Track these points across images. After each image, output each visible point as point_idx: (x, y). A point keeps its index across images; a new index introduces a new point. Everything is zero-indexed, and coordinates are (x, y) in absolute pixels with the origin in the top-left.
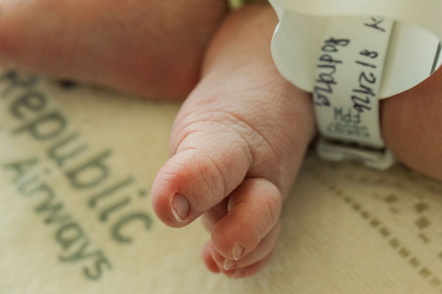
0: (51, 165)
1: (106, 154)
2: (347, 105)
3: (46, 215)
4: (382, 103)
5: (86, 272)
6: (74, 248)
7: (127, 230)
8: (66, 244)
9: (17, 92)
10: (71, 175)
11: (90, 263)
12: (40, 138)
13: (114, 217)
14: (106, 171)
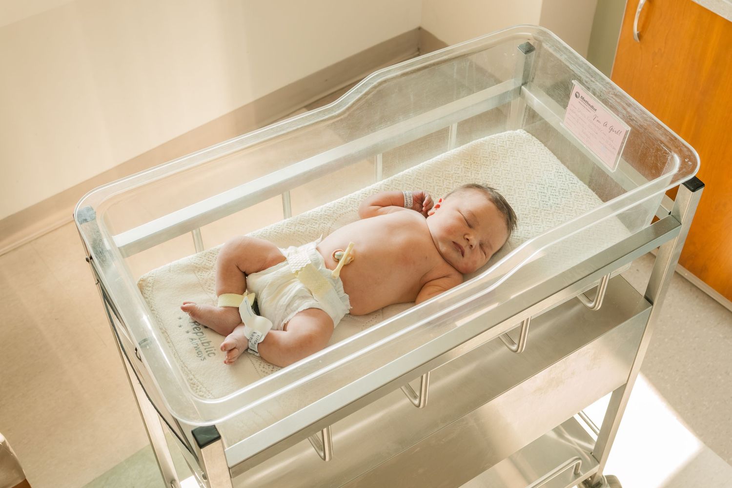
0: (199, 341)
1: (210, 342)
2: (253, 343)
3: (196, 349)
4: (258, 344)
5: (201, 359)
6: (200, 355)
7: (210, 355)
8: (199, 354)
9: (195, 326)
10: (202, 343)
11: (202, 358)
12: (198, 336)
13: (208, 352)
14: (209, 344)
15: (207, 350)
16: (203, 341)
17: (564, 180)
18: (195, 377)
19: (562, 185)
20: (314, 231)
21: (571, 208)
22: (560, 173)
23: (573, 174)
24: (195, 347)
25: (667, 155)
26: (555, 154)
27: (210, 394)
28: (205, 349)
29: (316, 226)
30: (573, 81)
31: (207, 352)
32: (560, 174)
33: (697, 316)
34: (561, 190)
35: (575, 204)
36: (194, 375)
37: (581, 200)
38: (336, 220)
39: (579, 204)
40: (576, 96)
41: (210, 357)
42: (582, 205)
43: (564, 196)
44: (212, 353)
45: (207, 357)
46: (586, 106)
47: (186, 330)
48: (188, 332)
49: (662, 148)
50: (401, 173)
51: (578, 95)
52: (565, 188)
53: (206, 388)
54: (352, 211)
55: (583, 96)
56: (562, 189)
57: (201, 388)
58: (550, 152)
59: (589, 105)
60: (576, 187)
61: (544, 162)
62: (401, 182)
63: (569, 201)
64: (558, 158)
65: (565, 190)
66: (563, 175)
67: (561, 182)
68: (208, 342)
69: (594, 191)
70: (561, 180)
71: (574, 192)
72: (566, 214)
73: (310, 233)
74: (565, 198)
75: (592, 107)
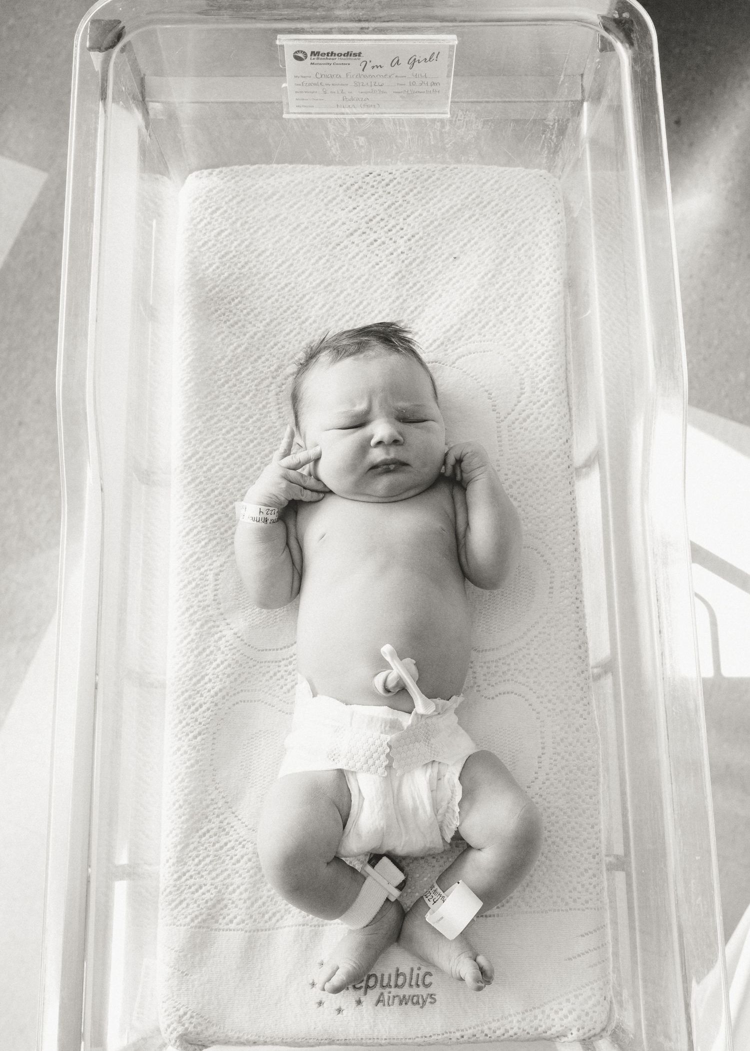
0: (387, 989)
1: (398, 970)
3: (403, 1003)
5: (431, 1003)
6: (421, 1001)
7: (427, 982)
8: (418, 1003)
10: (397, 986)
11: (429, 1000)
12: (374, 986)
13: (419, 983)
14: (404, 975)
15: (413, 983)
16: (392, 983)
18: (462, 1031)
20: (229, 665)
24: (401, 1004)
27: (510, 1019)
28: (410, 986)
29: (220, 658)
31: (418, 985)
36: (458, 1030)
38: (222, 614)
40: (298, 59)
41: (431, 984)
44: (425, 978)
45: (431, 990)
46: (331, 62)
47: (354, 1004)
48: (359, 1002)
51: (300, 55)
53: (494, 1020)
54: (217, 574)
55: (316, 51)
57: (490, 1029)
59: (340, 55)
62: (198, 453)
68: (398, 975)
72: (440, 239)
73: (229, 676)
75: (348, 54)
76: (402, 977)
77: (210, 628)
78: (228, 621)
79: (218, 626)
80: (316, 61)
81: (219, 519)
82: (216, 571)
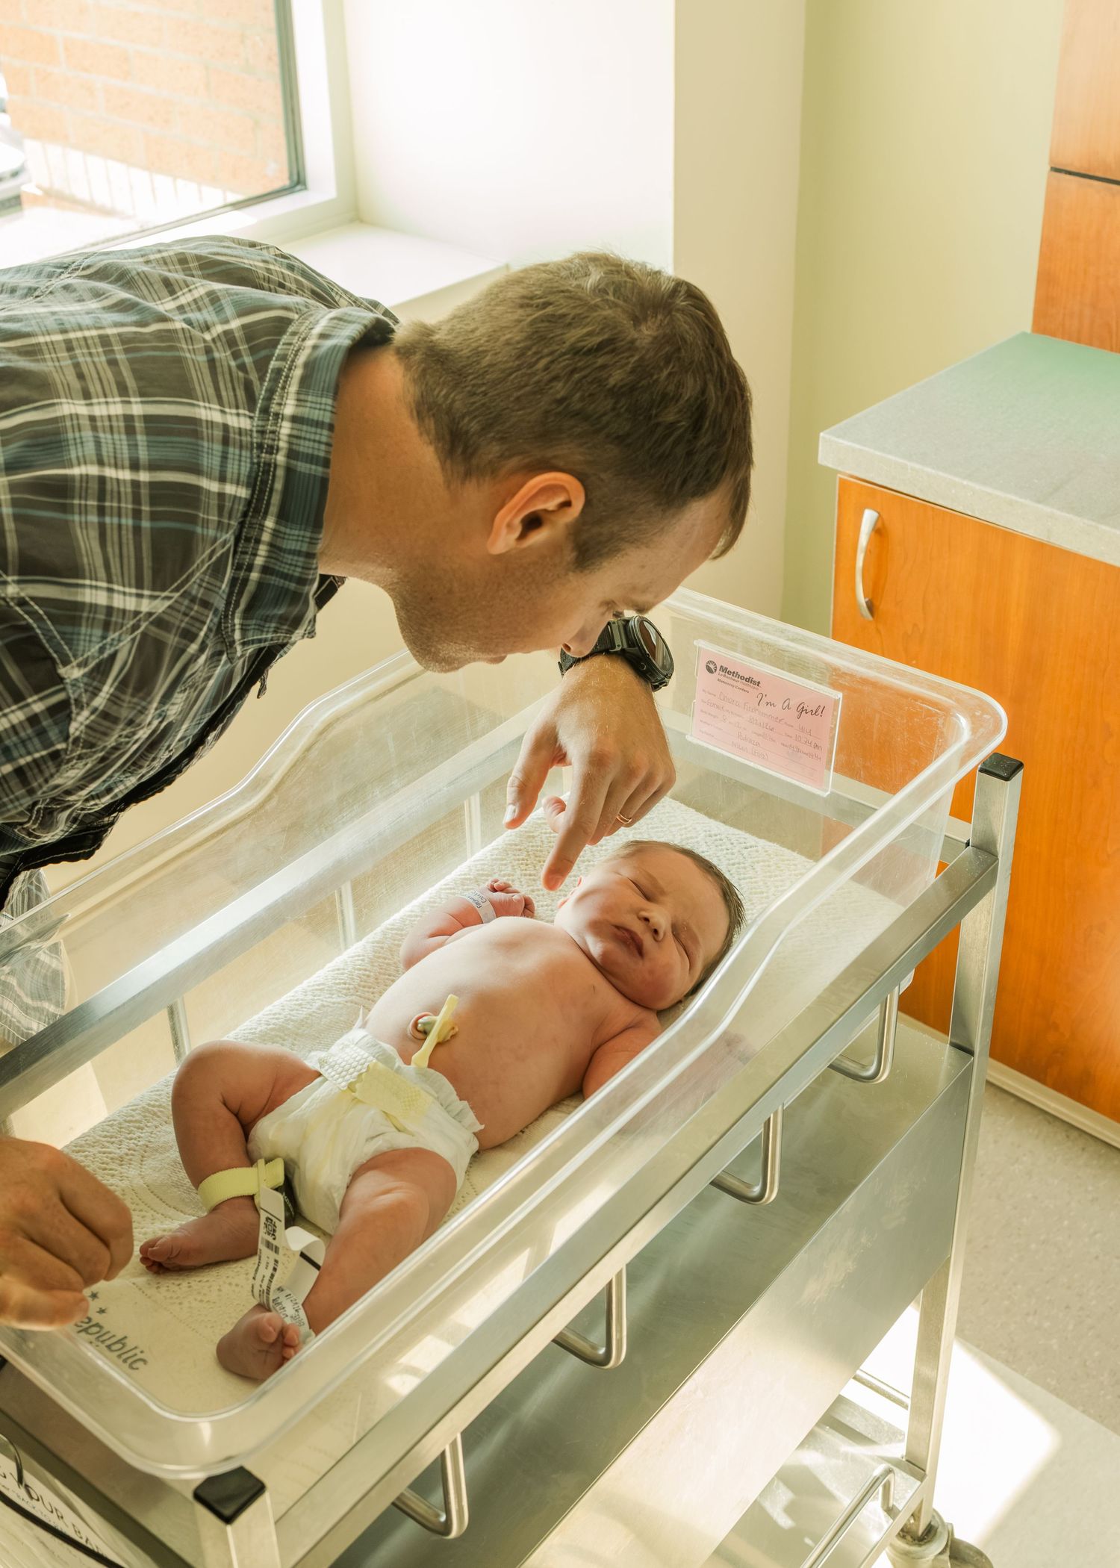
14: (124, 1345)
15: (125, 1356)
16: (108, 1343)
17: (729, 846)
19: (729, 856)
21: (765, 895)
22: (716, 835)
23: (740, 832)
25: (935, 719)
26: (688, 804)
28: (119, 1356)
30: (695, 643)
31: (125, 1361)
32: (714, 838)
33: (1090, 1188)
34: (730, 867)
35: (769, 884)
37: (777, 873)
39: (776, 881)
40: (709, 670)
41: (136, 1369)
42: (782, 881)
43: (742, 876)
44: (135, 1361)
45: (130, 1372)
46: (735, 683)
49: (921, 708)
50: (397, 916)
51: (712, 666)
52: (737, 861)
54: (323, 1006)
55: (725, 666)
56: (733, 864)
58: (678, 804)
59: (742, 678)
60: (757, 851)
61: (674, 825)
62: (402, 930)
63: (756, 882)
64: (698, 810)
65: (739, 863)
66: (723, 837)
67: (725, 852)
68: (119, 1342)
69: (794, 850)
70: (724, 847)
71: (758, 862)
74: (744, 879)
75: (749, 680)
76: (121, 1346)
77: (277, 1036)
78: (296, 1042)
79: (284, 1040)
80: (722, 678)
81: (368, 976)
82: (325, 1003)
